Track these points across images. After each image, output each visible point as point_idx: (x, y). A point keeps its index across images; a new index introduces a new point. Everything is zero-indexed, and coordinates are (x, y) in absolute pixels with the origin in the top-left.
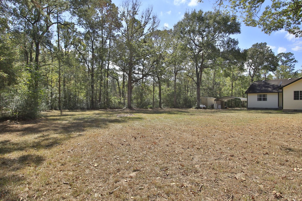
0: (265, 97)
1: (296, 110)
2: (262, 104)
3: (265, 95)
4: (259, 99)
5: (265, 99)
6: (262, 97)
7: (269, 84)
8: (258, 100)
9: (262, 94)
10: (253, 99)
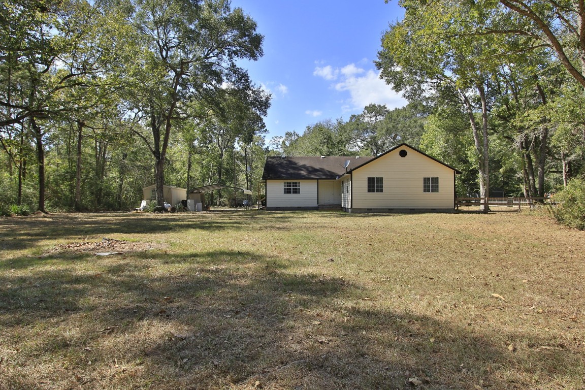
0: (296, 186)
1: (371, 209)
2: (292, 199)
3: (296, 183)
4: (287, 191)
5: (296, 191)
6: (292, 188)
7: (295, 164)
8: (285, 193)
9: (292, 181)
10: (275, 191)
